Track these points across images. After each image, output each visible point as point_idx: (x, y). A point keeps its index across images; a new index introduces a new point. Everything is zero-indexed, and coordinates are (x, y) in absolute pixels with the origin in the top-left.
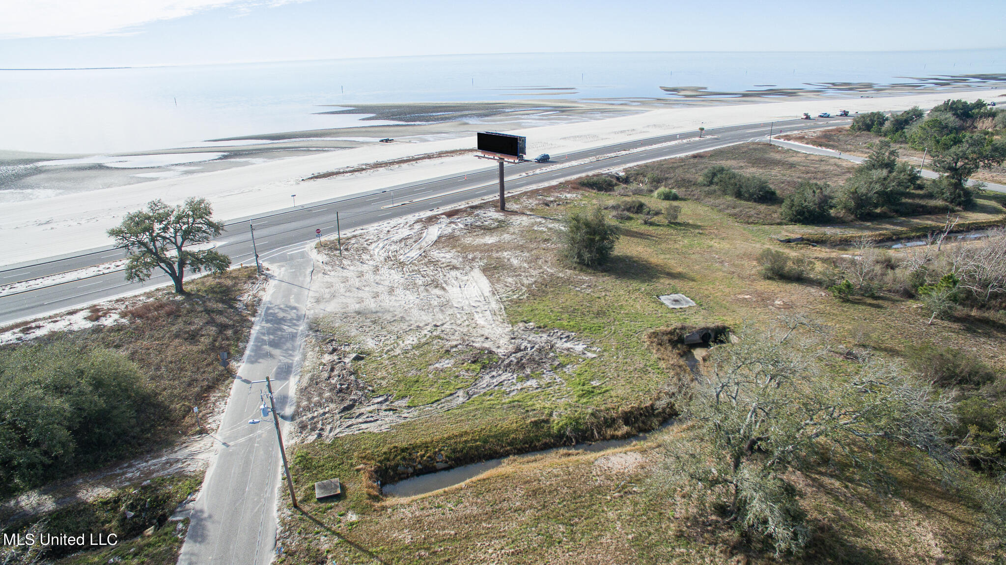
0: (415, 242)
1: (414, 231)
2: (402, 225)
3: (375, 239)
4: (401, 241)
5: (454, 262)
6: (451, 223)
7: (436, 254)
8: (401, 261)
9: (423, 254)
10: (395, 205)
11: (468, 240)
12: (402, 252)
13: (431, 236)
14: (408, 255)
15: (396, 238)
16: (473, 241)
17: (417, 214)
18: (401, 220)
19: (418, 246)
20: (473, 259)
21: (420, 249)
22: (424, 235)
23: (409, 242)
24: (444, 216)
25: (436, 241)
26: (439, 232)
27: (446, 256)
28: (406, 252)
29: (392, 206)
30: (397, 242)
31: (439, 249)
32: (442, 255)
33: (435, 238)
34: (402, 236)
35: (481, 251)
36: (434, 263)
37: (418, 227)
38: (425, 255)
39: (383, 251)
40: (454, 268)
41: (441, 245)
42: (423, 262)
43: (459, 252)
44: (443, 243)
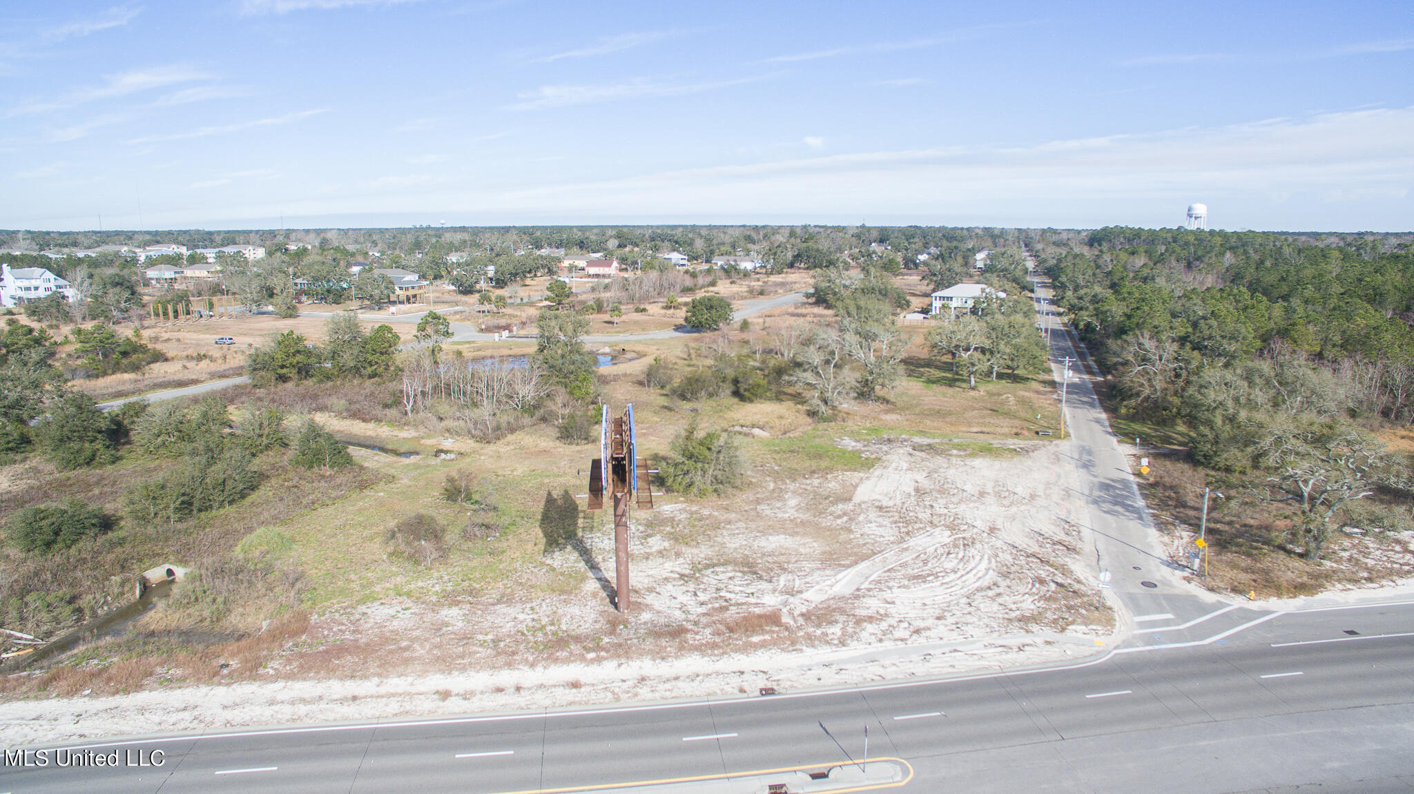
5: (873, 515)
7: (887, 535)
11: (809, 547)
16: (805, 544)
20: (841, 516)
27: (875, 530)
35: (816, 525)
36: (901, 519)
38: (904, 537)
40: (881, 508)
41: (864, 550)
43: (849, 532)
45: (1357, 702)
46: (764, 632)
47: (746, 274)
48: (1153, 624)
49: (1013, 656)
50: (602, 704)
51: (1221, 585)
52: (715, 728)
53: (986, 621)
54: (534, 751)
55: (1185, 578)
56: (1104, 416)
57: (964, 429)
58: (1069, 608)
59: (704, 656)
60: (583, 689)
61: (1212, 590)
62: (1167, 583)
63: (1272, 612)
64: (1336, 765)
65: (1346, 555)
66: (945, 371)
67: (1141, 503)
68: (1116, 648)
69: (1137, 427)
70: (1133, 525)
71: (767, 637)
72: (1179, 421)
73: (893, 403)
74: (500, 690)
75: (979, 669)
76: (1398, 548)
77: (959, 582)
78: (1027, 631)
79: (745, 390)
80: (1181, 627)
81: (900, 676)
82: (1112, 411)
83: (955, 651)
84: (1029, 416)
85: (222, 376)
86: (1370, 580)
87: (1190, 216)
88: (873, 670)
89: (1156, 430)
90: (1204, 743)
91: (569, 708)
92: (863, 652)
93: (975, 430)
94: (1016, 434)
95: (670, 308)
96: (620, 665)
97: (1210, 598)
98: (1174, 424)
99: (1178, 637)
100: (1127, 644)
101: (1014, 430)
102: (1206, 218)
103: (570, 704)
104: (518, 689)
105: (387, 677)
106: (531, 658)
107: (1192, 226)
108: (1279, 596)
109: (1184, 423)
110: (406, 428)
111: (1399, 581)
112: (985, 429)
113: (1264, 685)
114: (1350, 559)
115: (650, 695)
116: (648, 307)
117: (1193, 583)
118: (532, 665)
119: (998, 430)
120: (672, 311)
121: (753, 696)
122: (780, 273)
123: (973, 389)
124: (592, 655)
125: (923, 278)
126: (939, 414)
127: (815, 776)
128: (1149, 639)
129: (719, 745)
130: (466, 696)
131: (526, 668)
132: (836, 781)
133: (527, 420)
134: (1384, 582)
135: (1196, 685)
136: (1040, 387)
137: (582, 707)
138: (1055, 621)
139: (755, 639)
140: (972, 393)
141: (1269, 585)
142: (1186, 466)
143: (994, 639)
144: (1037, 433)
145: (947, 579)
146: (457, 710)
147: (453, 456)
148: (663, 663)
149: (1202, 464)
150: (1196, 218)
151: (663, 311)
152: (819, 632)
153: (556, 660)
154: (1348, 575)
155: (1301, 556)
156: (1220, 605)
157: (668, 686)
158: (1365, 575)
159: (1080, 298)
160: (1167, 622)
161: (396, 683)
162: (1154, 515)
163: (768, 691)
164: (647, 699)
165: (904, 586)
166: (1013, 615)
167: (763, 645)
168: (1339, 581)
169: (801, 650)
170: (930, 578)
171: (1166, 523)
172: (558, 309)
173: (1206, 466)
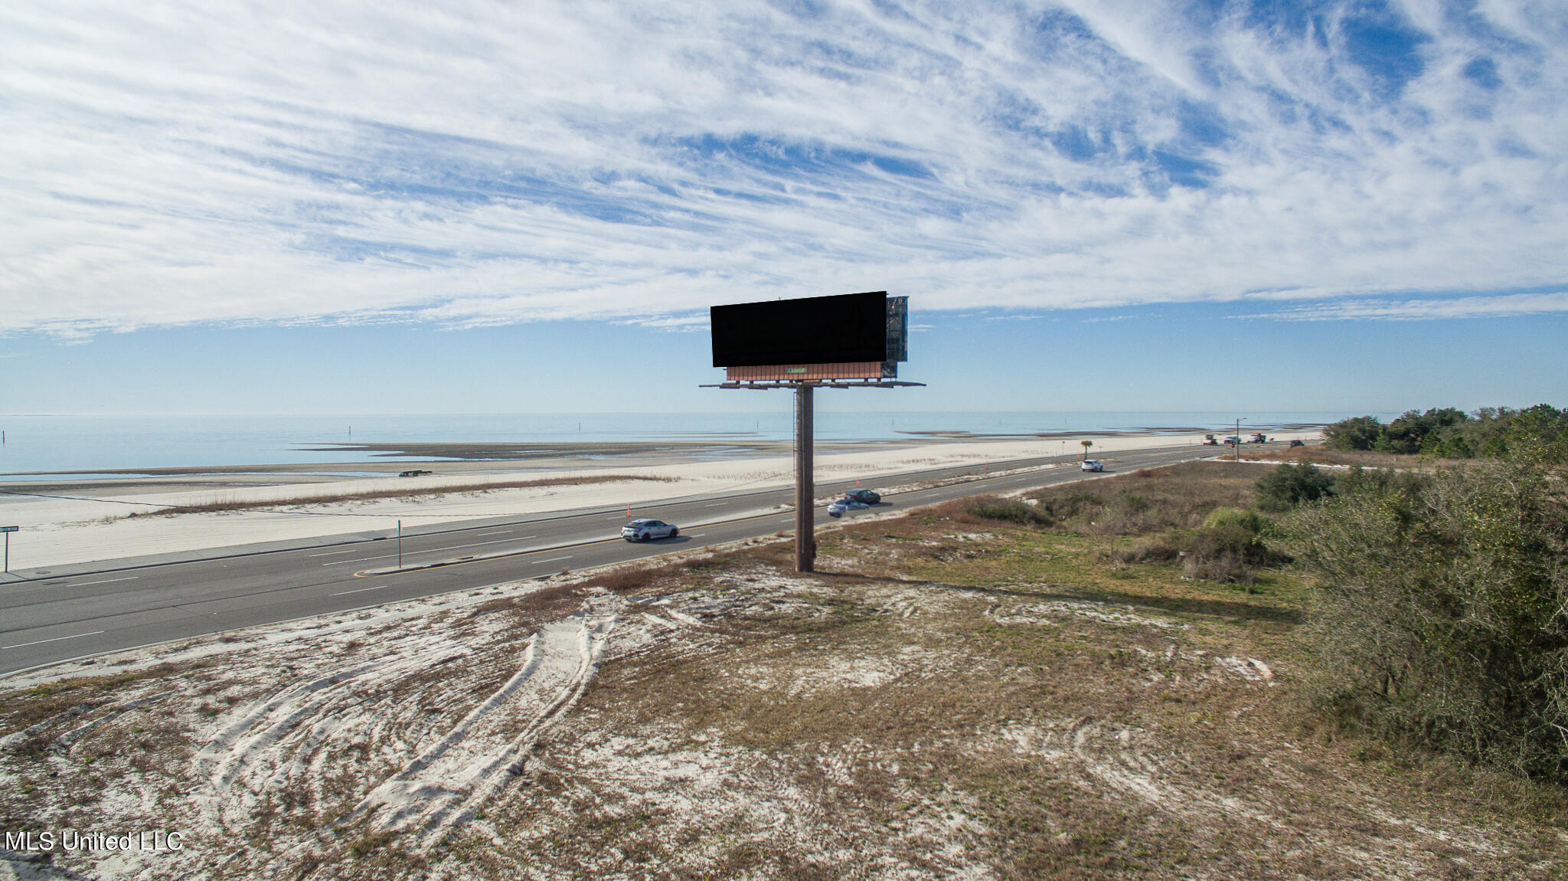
0: (482, 691)
1: (474, 642)
2: (421, 623)
3: (267, 683)
4: (401, 689)
6: (636, 609)
8: (380, 824)
9: (534, 766)
10: (404, 567)
12: (396, 752)
13: (565, 665)
14: (432, 776)
15: (388, 671)
17: (489, 590)
18: (423, 609)
19: (499, 717)
21: (510, 730)
22: (529, 655)
23: (447, 692)
24: (600, 589)
25: (592, 686)
26: (599, 646)
28: (424, 750)
29: (397, 568)
30: (379, 695)
31: (619, 729)
32: (659, 768)
33: (584, 672)
34: (413, 665)
37: (489, 627)
39: (275, 751)
42: (543, 828)
44: (635, 694)
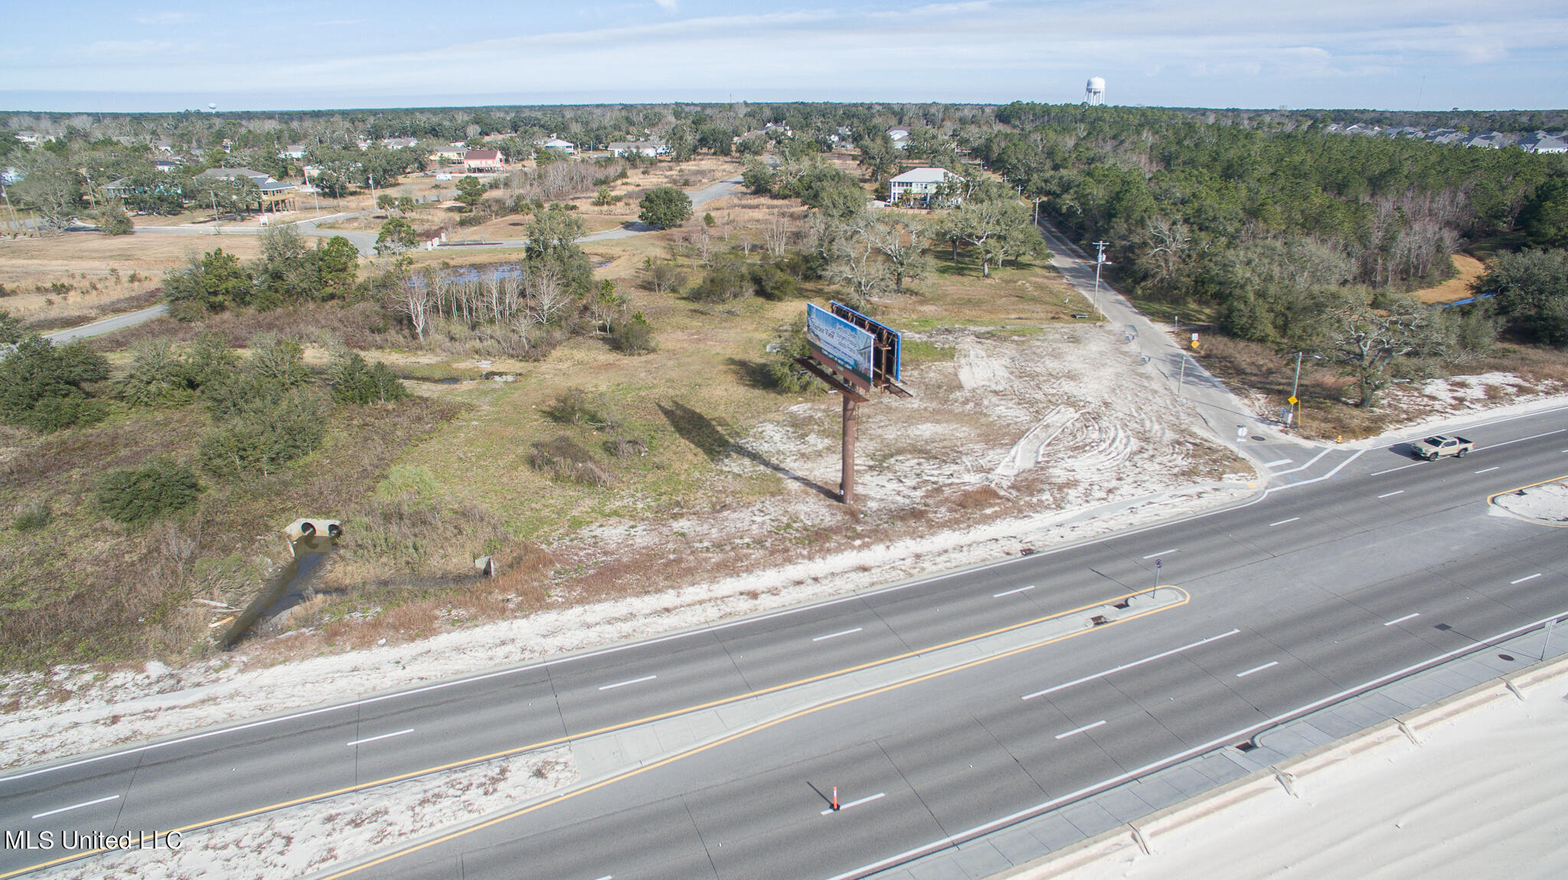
5: (995, 399)
7: (1021, 415)
11: (962, 432)
16: (955, 429)
20: (966, 402)
25: (1020, 437)
26: (1012, 454)
27: (1007, 412)
31: (1016, 423)
32: (1012, 413)
33: (1021, 443)
35: (951, 412)
36: (1022, 401)
38: (1038, 416)
40: (996, 393)
41: (1012, 429)
43: (985, 415)
44: (1008, 433)
45: (1446, 506)
46: (991, 505)
47: (653, 163)
48: (1281, 468)
49: (1196, 502)
50: (898, 581)
51: (1313, 434)
52: (1012, 584)
53: (1157, 477)
54: (878, 625)
55: (1281, 431)
56: (1121, 297)
57: (1003, 316)
58: (1215, 461)
59: (954, 531)
60: (873, 571)
61: (1307, 438)
62: (1271, 437)
63: (1357, 451)
64: (1457, 548)
65: (1384, 402)
66: (946, 260)
67: (1207, 374)
68: (1266, 488)
69: (1156, 306)
70: (1212, 391)
71: (997, 508)
72: (1189, 300)
73: (922, 295)
74: (799, 583)
75: (1178, 515)
76: (1416, 394)
77: (1112, 449)
78: (1194, 482)
79: (773, 288)
80: (1303, 468)
81: (1123, 527)
82: (1128, 292)
83: (1151, 503)
84: (1055, 301)
85: (116, 309)
86: (1410, 420)
87: (1089, 91)
88: (1098, 526)
89: (1175, 309)
90: (1370, 546)
91: (874, 588)
92: (1080, 512)
93: (1013, 316)
94: (1053, 318)
95: (603, 204)
96: (888, 547)
97: (1309, 444)
98: (1186, 303)
99: (1304, 475)
100: (1271, 485)
101: (1050, 315)
102: (1104, 93)
103: (873, 584)
104: (816, 579)
105: (680, 587)
106: (805, 552)
107: (1094, 101)
108: (1356, 438)
109: (1195, 301)
110: (420, 353)
111: (1429, 419)
112: (1022, 316)
113: (1384, 502)
114: (1390, 405)
115: (934, 568)
116: (577, 203)
117: (1290, 435)
118: (810, 558)
119: (1035, 315)
120: (605, 208)
121: (1019, 558)
122: (688, 160)
123: (987, 276)
124: (858, 542)
125: (862, 162)
126: (969, 302)
127: (1120, 606)
128: (1286, 479)
129: (1027, 596)
130: (774, 591)
131: (806, 561)
132: (1137, 607)
133: (558, 334)
134: (1419, 421)
135: (1339, 508)
136: (1044, 272)
137: (882, 586)
138: (1209, 472)
139: (988, 511)
140: (988, 281)
141: (1345, 430)
142: (1225, 339)
143: (1171, 491)
144: (1074, 316)
145: (1101, 449)
146: (774, 605)
147: (510, 378)
148: (924, 541)
149: (1239, 336)
150: (1095, 93)
151: (597, 208)
152: (1035, 500)
153: (829, 550)
154: (1396, 418)
155: (1356, 406)
156: (1318, 450)
157: (944, 558)
158: (1405, 416)
159: (1046, 181)
160: (1289, 466)
161: (692, 593)
162: (1224, 383)
163: (1028, 552)
164: (933, 571)
165: (1073, 457)
166: (1176, 470)
167: (996, 516)
168: (1390, 422)
169: (1031, 517)
170: (1087, 448)
171: (1239, 389)
172: (471, 211)
173: (1242, 338)
